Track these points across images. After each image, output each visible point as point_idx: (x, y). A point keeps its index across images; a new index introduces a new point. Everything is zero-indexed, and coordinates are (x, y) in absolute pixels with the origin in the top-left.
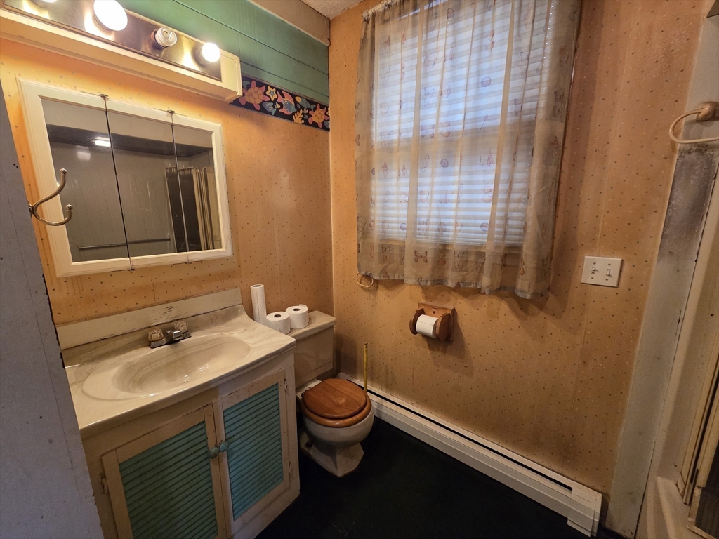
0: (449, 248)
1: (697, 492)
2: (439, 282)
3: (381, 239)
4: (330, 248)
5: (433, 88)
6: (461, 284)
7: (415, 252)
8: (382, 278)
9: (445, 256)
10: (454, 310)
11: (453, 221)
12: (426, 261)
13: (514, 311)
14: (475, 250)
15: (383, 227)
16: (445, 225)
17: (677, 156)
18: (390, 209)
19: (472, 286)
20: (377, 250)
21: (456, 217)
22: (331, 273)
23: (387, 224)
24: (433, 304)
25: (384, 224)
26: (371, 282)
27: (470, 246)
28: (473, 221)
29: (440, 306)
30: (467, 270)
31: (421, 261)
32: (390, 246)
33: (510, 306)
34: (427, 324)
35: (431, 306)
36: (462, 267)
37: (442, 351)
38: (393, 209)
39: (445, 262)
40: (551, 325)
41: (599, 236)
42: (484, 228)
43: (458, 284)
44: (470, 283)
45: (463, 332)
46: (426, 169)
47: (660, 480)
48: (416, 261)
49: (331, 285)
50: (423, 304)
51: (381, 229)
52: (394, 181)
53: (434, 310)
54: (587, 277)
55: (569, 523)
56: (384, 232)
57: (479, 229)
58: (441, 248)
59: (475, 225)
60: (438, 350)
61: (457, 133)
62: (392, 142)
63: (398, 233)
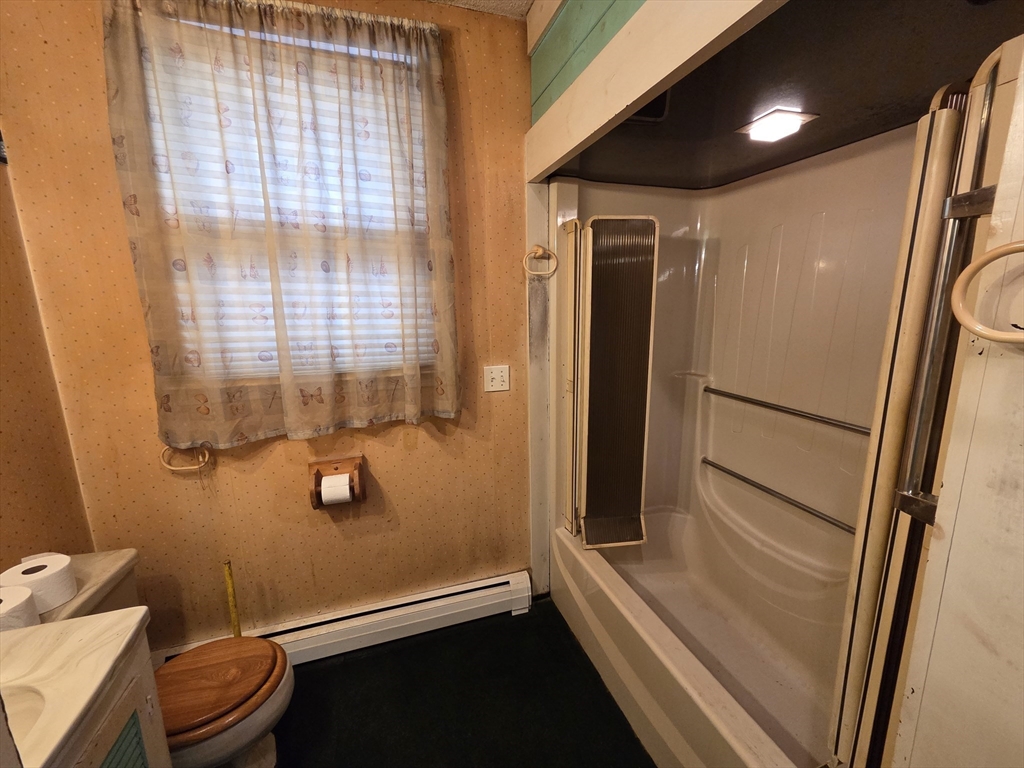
0: (348, 378)
1: (582, 522)
2: (341, 426)
3: (225, 381)
4: (60, 417)
5: (287, 158)
6: (374, 421)
7: (301, 391)
8: (235, 444)
9: (342, 389)
10: (363, 457)
11: (347, 342)
12: (322, 401)
13: (433, 436)
14: (383, 376)
15: (224, 359)
16: (336, 348)
17: (527, 282)
18: (229, 329)
19: (386, 419)
20: (216, 399)
21: (352, 338)
22: (72, 468)
23: (229, 355)
24: (330, 457)
25: (224, 355)
26: (204, 457)
27: (378, 372)
28: (375, 341)
29: (342, 458)
30: (378, 403)
31: (313, 402)
32: (240, 390)
33: (428, 431)
34: (336, 487)
35: (330, 462)
36: (372, 399)
37: (354, 516)
38: (237, 329)
39: (344, 397)
40: (468, 438)
41: (490, 347)
42: (389, 349)
43: (371, 421)
44: (384, 417)
45: (379, 481)
46: (295, 272)
47: (558, 531)
48: (306, 404)
49: (77, 492)
50: (317, 463)
51: (221, 364)
52: (233, 285)
53: (336, 465)
54: (488, 386)
55: (513, 614)
56: (226, 367)
57: (384, 350)
58: (336, 380)
59: (380, 346)
60: (348, 518)
61: (334, 229)
62: (215, 220)
63: (255, 366)
